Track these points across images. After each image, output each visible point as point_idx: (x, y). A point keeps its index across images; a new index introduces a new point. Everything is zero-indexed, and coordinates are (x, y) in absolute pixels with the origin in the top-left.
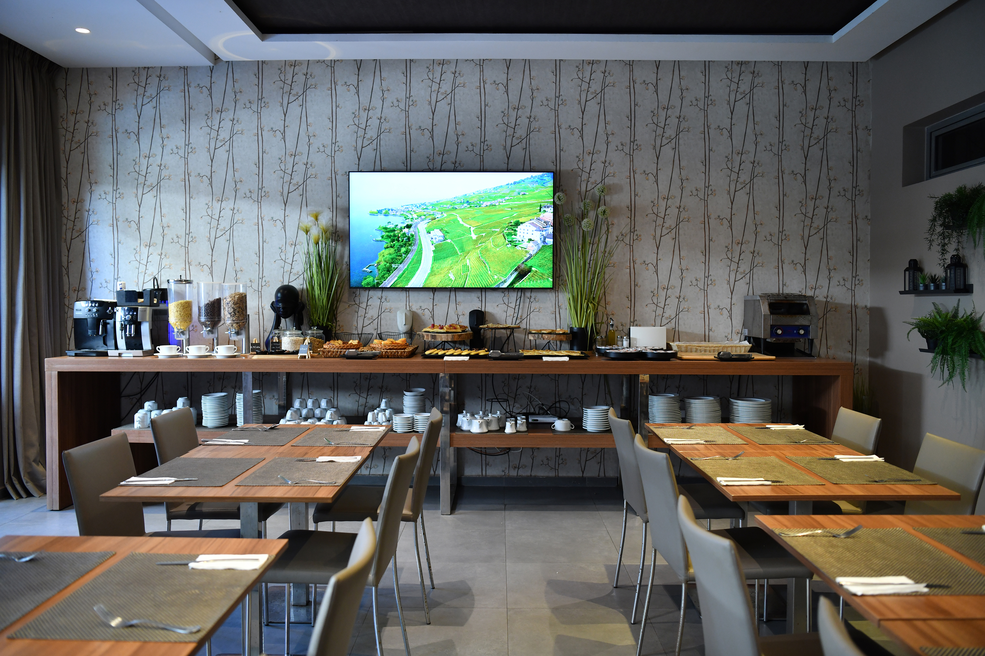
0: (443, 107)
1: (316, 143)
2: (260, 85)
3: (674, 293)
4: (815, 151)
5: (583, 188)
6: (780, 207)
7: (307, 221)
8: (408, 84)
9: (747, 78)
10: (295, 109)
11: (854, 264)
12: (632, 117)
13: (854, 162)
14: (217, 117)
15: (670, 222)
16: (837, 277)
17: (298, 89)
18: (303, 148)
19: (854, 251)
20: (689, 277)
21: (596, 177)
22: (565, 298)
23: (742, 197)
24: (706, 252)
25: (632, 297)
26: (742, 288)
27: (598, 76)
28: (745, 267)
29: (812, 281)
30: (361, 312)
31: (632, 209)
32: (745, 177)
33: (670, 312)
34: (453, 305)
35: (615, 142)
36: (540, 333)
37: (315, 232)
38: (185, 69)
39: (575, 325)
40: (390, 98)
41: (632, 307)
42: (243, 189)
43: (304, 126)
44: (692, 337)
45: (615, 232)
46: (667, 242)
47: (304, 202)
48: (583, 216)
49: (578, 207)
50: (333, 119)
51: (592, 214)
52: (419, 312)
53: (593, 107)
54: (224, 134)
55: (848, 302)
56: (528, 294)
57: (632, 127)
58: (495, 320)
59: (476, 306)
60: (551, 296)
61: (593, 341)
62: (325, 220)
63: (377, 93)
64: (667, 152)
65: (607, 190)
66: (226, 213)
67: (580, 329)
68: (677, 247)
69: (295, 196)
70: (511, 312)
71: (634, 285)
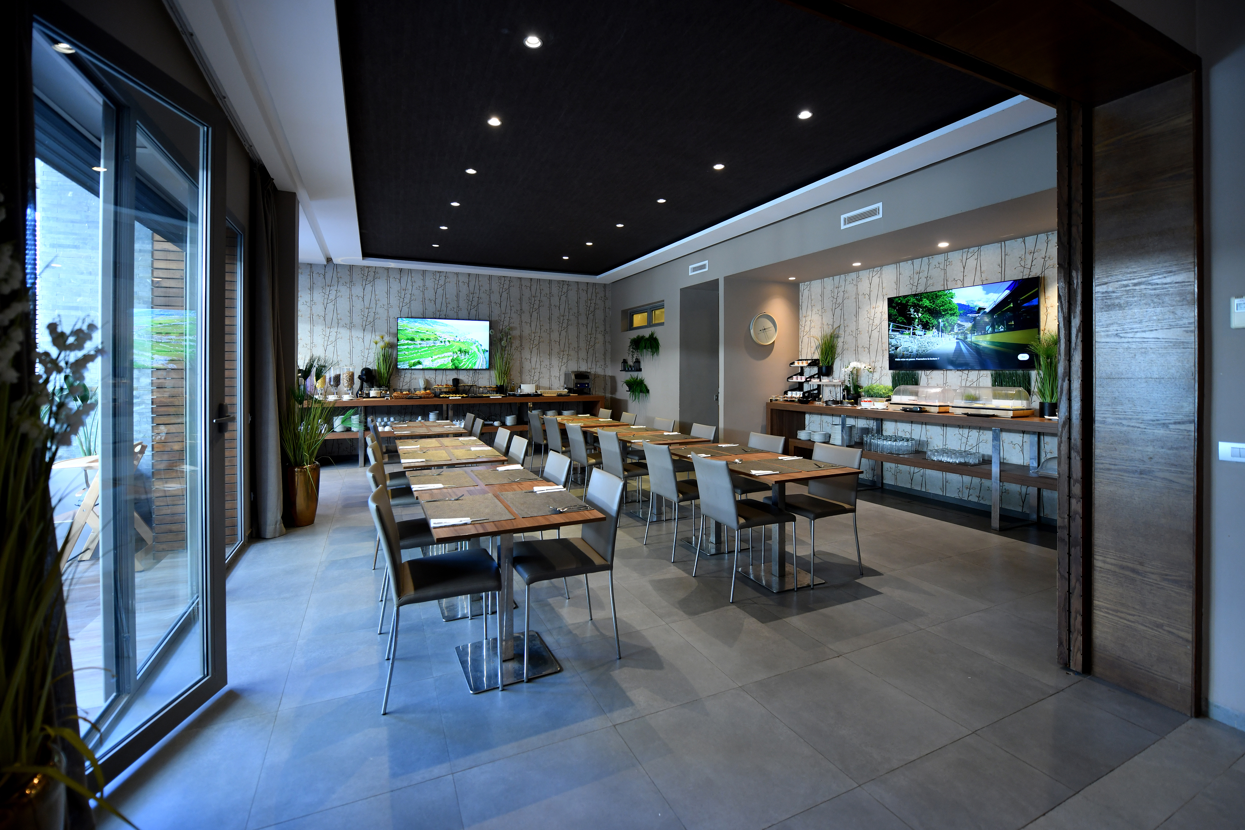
0: (440, 291)
1: (380, 304)
2: (351, 275)
3: (538, 371)
4: (591, 316)
5: (501, 328)
6: (578, 337)
7: (378, 338)
8: (424, 280)
9: (566, 287)
10: (369, 288)
11: (605, 359)
12: (521, 299)
13: (605, 320)
14: (328, 289)
15: (536, 342)
16: (599, 364)
17: (370, 278)
18: (373, 305)
19: (605, 354)
20: (543, 364)
21: (506, 323)
22: (494, 373)
23: (563, 333)
24: (550, 354)
25: (521, 372)
26: (564, 369)
27: (507, 282)
28: (565, 360)
29: (590, 366)
30: (402, 379)
31: (521, 337)
32: (565, 325)
33: (536, 378)
34: (444, 376)
35: (514, 309)
36: (485, 387)
37: (381, 344)
38: (311, 265)
39: (499, 384)
40: (415, 285)
41: (521, 376)
42: (342, 323)
43: (373, 295)
44: (545, 388)
45: (514, 346)
46: (535, 350)
47: (374, 330)
48: (501, 340)
49: (499, 335)
50: (388, 293)
51: (505, 339)
52: (429, 379)
53: (505, 295)
54: (332, 297)
55: (603, 374)
56: (478, 371)
57: (521, 304)
58: (463, 382)
59: (455, 376)
60: (488, 372)
61: (506, 390)
62: (387, 339)
63: (410, 283)
64: (535, 314)
65: (511, 329)
66: (333, 334)
67: (501, 385)
68: (539, 352)
69: (369, 327)
70: (470, 379)
71: (522, 368)
